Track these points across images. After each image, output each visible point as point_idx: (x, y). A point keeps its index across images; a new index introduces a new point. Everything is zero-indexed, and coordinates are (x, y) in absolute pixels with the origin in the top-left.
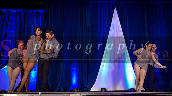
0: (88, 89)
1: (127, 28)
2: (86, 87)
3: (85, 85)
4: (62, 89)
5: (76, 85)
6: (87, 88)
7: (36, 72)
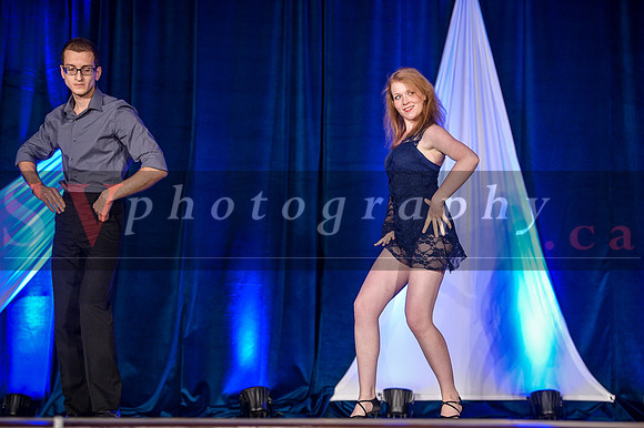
0: (316, 391)
1: (524, 73)
2: (307, 380)
3: (303, 370)
4: (184, 391)
5: (259, 368)
6: (312, 385)
7: (49, 302)
